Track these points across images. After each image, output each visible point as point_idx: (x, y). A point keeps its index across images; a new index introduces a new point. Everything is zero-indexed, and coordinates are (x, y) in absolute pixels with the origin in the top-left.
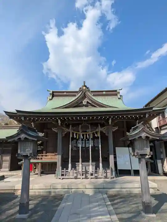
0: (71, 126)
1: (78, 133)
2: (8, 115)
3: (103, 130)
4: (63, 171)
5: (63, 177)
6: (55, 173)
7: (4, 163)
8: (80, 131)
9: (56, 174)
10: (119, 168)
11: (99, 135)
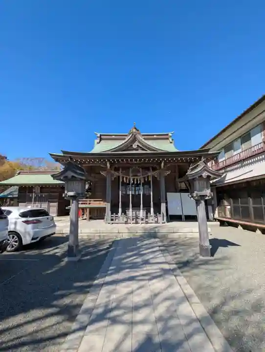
0: (121, 170)
1: (128, 177)
2: (54, 158)
3: (155, 173)
4: (112, 215)
5: (112, 222)
6: (103, 219)
7: (51, 208)
8: (131, 175)
9: (105, 219)
10: (170, 213)
11: (151, 179)
